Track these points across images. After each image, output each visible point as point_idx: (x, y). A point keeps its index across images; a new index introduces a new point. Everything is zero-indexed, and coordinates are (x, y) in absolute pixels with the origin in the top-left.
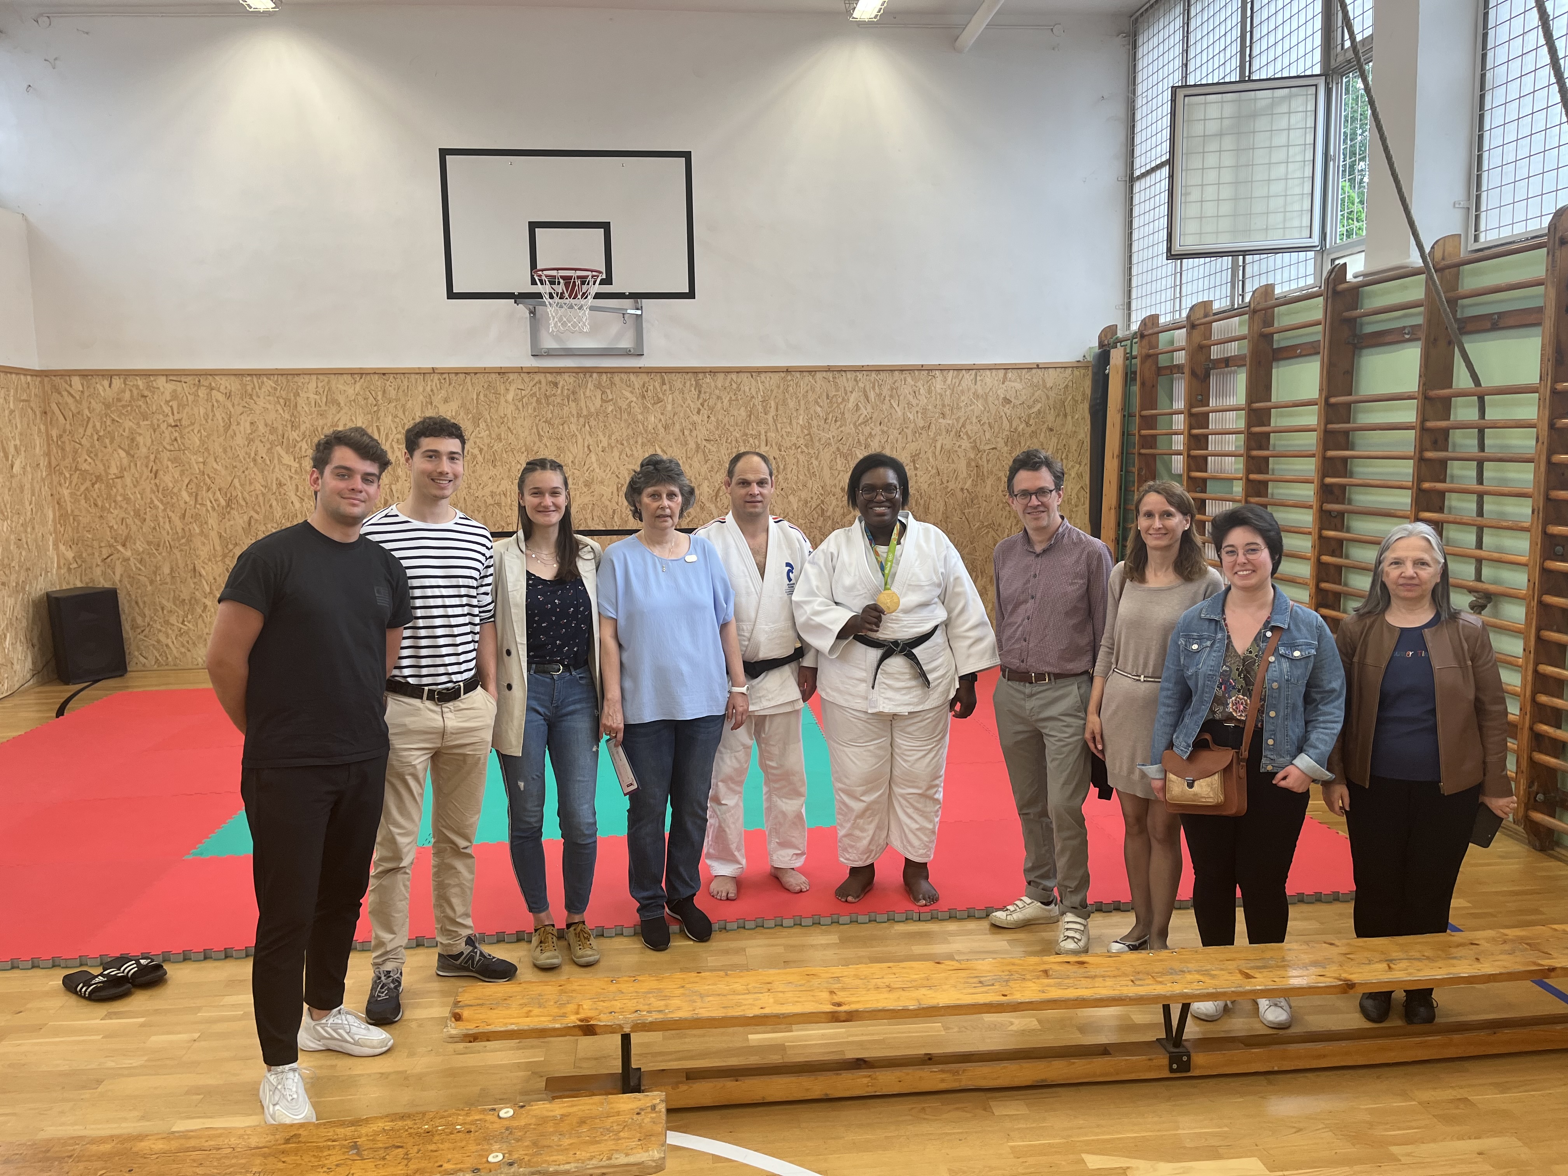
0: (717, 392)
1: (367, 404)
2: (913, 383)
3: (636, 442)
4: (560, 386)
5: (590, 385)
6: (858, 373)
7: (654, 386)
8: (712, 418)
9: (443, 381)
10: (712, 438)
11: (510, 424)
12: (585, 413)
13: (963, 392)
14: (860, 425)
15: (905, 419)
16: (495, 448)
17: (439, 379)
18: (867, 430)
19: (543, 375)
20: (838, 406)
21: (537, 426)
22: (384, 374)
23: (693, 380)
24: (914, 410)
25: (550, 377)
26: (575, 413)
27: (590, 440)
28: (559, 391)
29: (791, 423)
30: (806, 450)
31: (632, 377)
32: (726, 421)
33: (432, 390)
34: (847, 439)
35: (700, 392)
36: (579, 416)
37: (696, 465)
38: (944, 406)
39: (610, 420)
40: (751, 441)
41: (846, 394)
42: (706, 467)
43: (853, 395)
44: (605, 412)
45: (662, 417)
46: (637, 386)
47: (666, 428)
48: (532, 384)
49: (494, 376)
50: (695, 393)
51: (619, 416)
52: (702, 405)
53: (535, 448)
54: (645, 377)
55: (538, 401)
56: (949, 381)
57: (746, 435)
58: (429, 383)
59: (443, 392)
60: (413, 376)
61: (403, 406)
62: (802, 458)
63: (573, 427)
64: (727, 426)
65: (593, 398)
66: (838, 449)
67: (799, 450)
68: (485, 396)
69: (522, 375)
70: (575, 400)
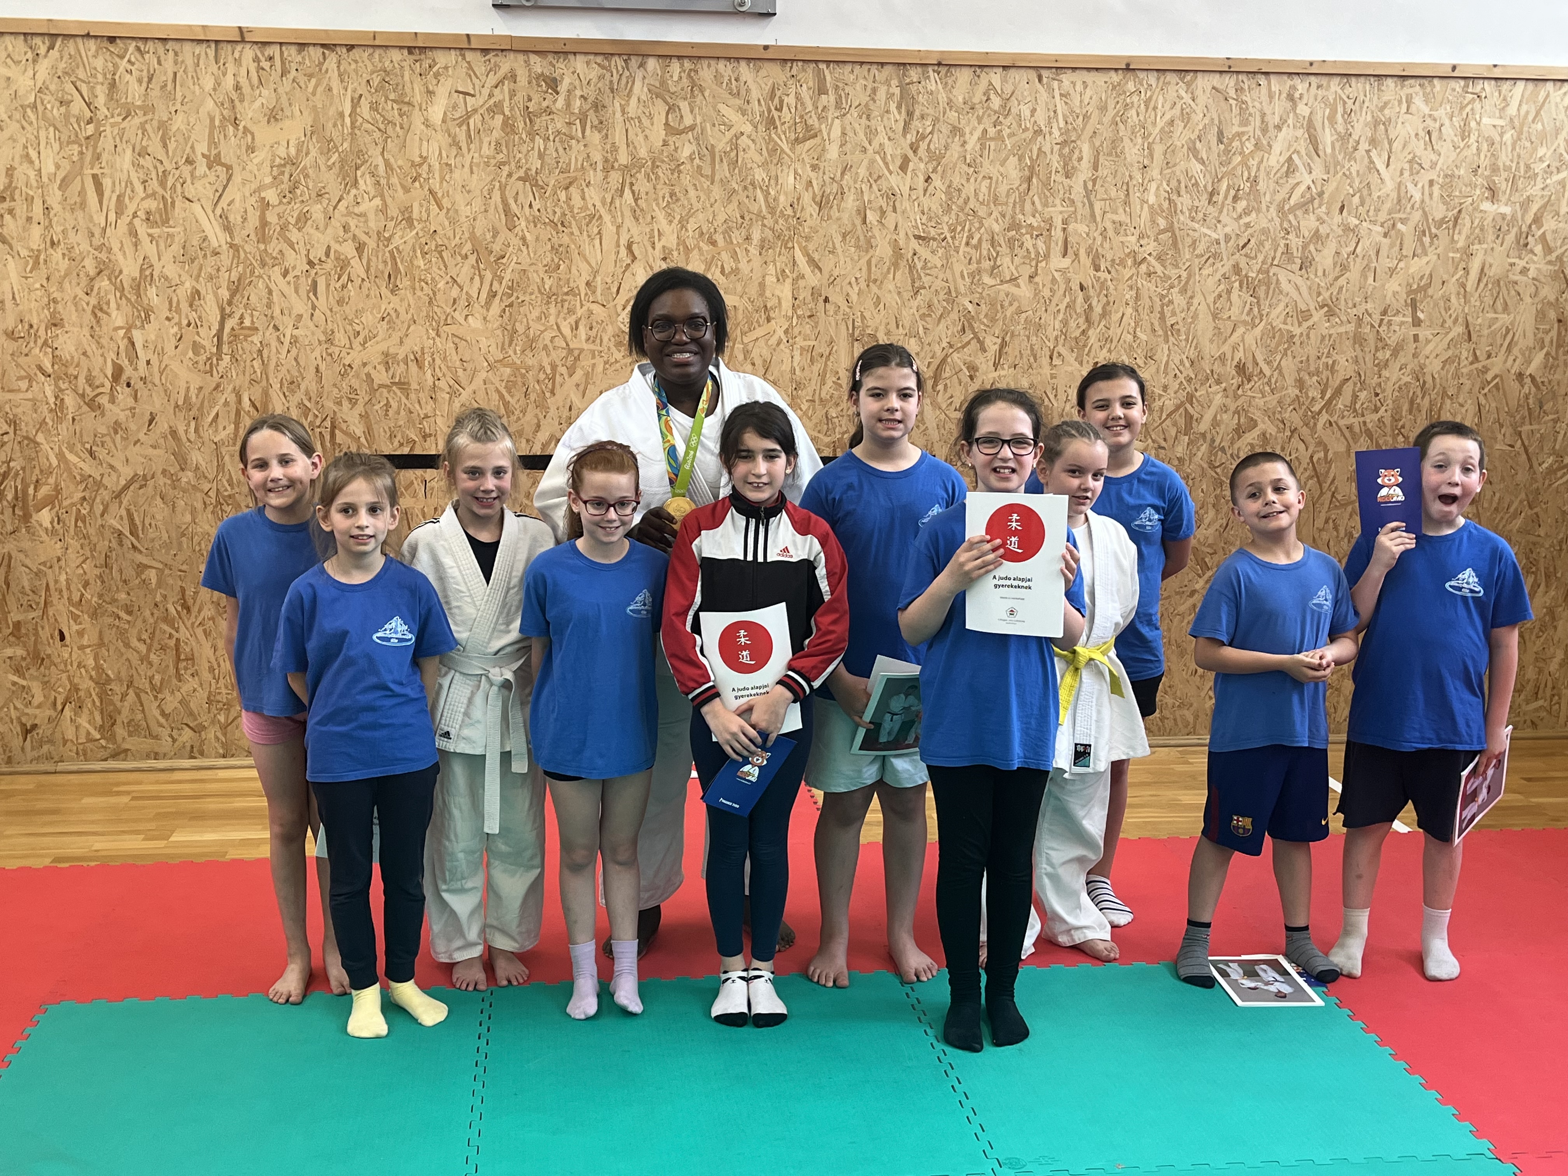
0: (952, 115)
1: (67, 116)
2: (1426, 110)
3: (748, 238)
4: (563, 88)
5: (639, 89)
6: (1297, 81)
7: (798, 97)
8: (937, 182)
9: (266, 65)
10: (933, 232)
11: (435, 183)
12: (623, 158)
13: (1543, 138)
14: (1292, 210)
15: (1402, 199)
16: (397, 241)
17: (256, 60)
18: (1309, 224)
19: (521, 57)
20: (1244, 163)
21: (503, 189)
22: (112, 39)
23: (895, 82)
24: (1425, 177)
25: (538, 65)
26: (597, 157)
27: (635, 231)
28: (560, 103)
29: (1127, 203)
30: (1159, 268)
31: (745, 71)
32: (969, 189)
33: (237, 87)
34: (1261, 243)
35: (910, 114)
36: (609, 166)
37: (891, 299)
38: (1495, 169)
39: (686, 180)
40: (1028, 242)
41: (1265, 131)
42: (914, 304)
43: (1281, 135)
44: (671, 157)
45: (813, 175)
46: (755, 94)
47: (822, 203)
48: (492, 80)
49: (396, 55)
50: (897, 118)
51: (707, 171)
52: (914, 148)
53: (497, 247)
54: (775, 73)
55: (508, 126)
56: (1512, 110)
57: (1015, 226)
58: (231, 68)
59: (265, 92)
60: (187, 47)
61: (163, 126)
62: (1148, 287)
63: (594, 196)
64: (972, 204)
65: (646, 122)
66: (1237, 269)
67: (1143, 267)
68: (374, 107)
69: (469, 56)
70: (601, 126)
